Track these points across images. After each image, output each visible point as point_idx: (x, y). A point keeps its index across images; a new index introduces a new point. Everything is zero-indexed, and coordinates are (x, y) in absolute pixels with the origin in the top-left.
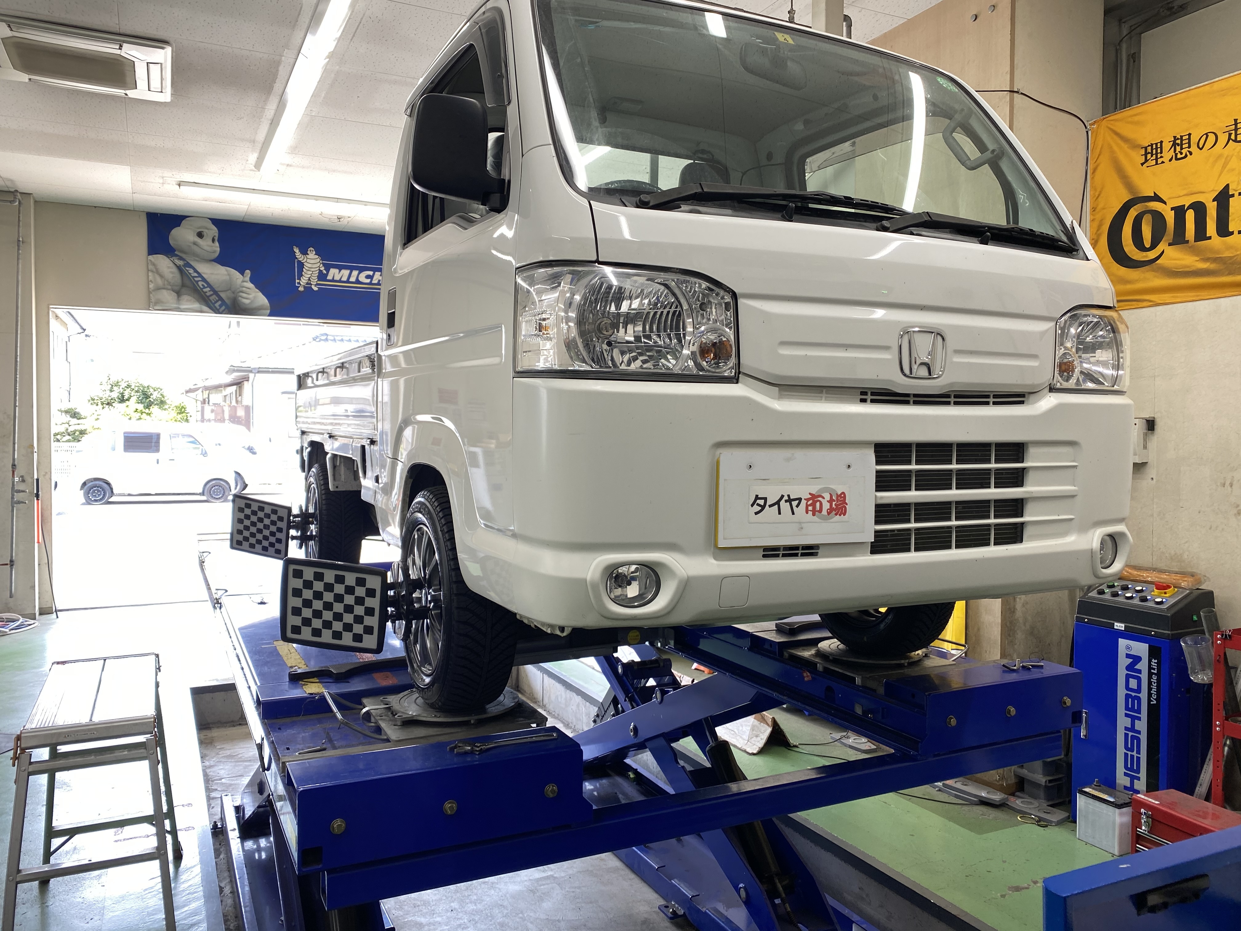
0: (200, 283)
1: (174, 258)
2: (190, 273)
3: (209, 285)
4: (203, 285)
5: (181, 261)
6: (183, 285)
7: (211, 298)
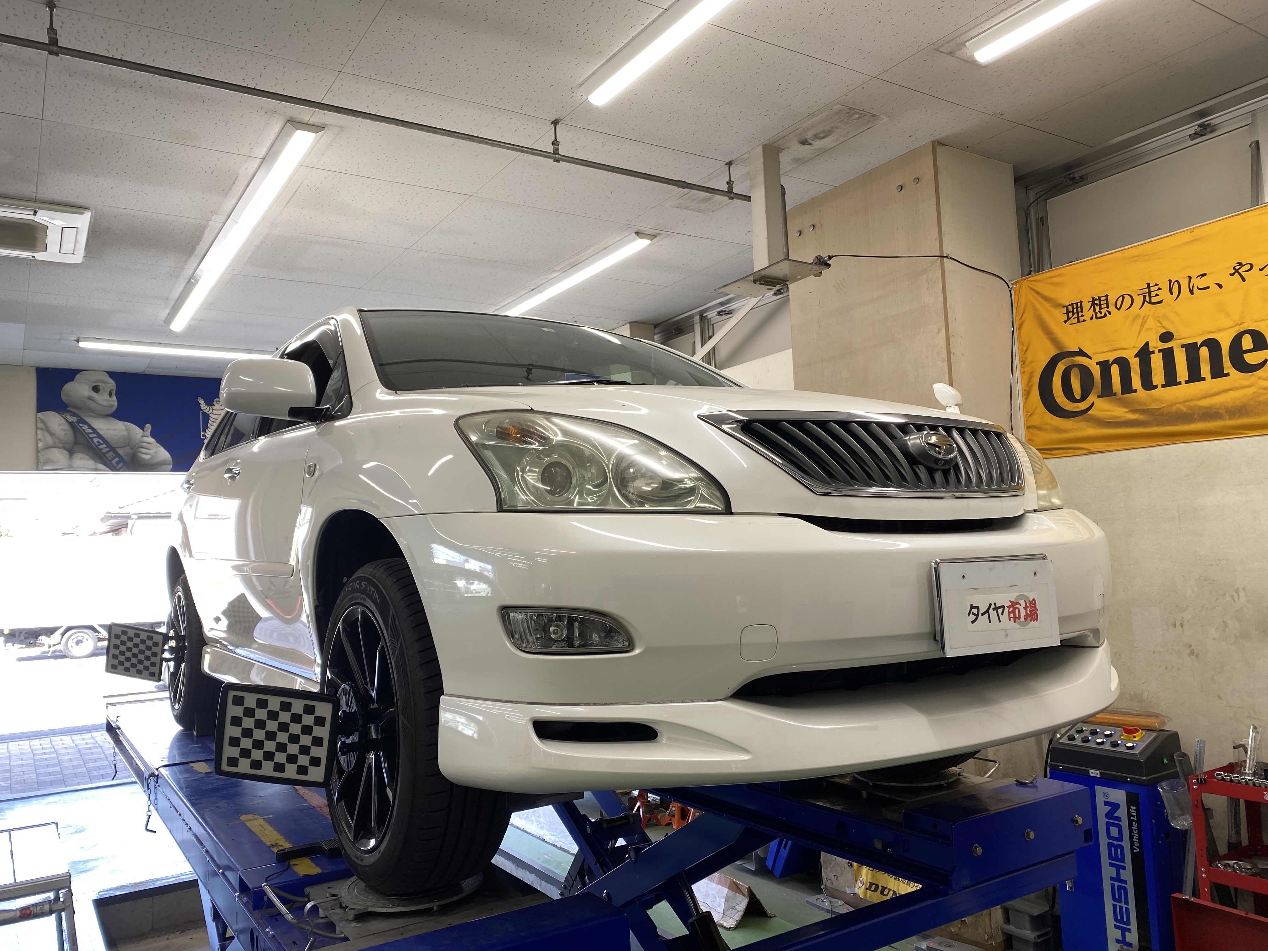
0: (95, 440)
1: (65, 414)
2: (84, 430)
3: (105, 441)
4: (98, 442)
5: (74, 418)
6: (76, 443)
7: (107, 455)
